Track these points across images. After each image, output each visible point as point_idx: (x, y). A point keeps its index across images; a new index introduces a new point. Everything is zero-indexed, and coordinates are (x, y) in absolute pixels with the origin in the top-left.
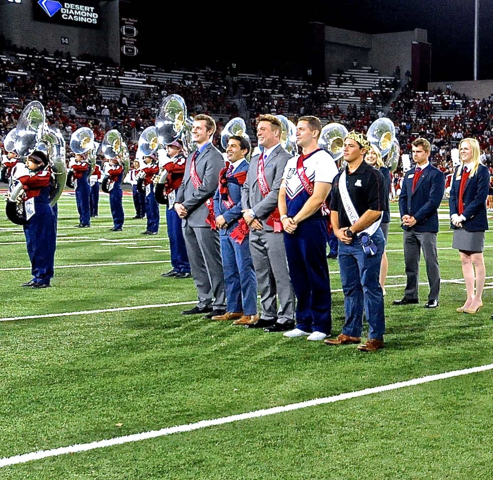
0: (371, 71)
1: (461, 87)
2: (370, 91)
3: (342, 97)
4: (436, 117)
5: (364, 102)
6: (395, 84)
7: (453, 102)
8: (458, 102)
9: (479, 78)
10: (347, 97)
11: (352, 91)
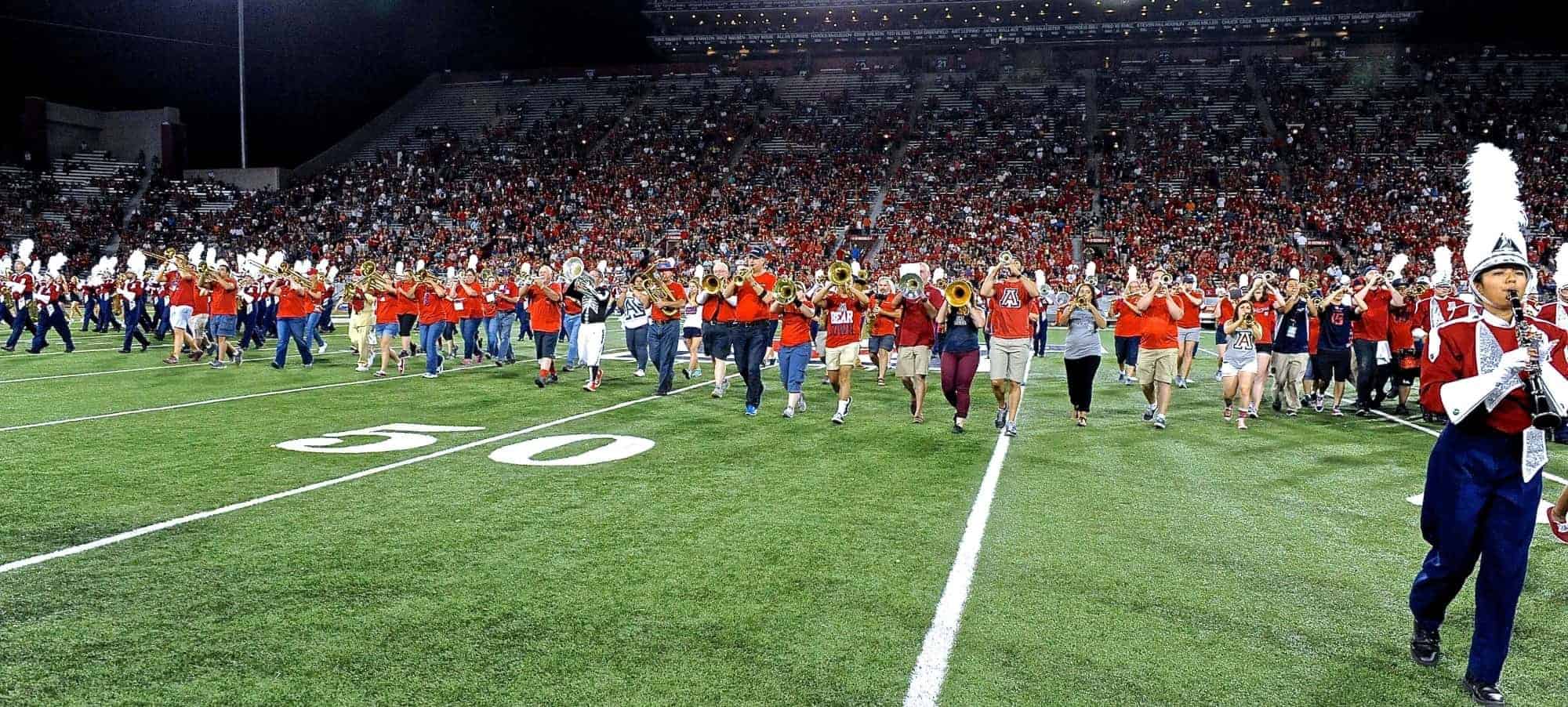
0: (108, 156)
1: (227, 175)
2: (111, 180)
3: (75, 187)
4: (204, 209)
5: (104, 193)
6: (141, 173)
7: (221, 193)
8: (226, 193)
9: (249, 165)
10: (82, 187)
11: (87, 180)
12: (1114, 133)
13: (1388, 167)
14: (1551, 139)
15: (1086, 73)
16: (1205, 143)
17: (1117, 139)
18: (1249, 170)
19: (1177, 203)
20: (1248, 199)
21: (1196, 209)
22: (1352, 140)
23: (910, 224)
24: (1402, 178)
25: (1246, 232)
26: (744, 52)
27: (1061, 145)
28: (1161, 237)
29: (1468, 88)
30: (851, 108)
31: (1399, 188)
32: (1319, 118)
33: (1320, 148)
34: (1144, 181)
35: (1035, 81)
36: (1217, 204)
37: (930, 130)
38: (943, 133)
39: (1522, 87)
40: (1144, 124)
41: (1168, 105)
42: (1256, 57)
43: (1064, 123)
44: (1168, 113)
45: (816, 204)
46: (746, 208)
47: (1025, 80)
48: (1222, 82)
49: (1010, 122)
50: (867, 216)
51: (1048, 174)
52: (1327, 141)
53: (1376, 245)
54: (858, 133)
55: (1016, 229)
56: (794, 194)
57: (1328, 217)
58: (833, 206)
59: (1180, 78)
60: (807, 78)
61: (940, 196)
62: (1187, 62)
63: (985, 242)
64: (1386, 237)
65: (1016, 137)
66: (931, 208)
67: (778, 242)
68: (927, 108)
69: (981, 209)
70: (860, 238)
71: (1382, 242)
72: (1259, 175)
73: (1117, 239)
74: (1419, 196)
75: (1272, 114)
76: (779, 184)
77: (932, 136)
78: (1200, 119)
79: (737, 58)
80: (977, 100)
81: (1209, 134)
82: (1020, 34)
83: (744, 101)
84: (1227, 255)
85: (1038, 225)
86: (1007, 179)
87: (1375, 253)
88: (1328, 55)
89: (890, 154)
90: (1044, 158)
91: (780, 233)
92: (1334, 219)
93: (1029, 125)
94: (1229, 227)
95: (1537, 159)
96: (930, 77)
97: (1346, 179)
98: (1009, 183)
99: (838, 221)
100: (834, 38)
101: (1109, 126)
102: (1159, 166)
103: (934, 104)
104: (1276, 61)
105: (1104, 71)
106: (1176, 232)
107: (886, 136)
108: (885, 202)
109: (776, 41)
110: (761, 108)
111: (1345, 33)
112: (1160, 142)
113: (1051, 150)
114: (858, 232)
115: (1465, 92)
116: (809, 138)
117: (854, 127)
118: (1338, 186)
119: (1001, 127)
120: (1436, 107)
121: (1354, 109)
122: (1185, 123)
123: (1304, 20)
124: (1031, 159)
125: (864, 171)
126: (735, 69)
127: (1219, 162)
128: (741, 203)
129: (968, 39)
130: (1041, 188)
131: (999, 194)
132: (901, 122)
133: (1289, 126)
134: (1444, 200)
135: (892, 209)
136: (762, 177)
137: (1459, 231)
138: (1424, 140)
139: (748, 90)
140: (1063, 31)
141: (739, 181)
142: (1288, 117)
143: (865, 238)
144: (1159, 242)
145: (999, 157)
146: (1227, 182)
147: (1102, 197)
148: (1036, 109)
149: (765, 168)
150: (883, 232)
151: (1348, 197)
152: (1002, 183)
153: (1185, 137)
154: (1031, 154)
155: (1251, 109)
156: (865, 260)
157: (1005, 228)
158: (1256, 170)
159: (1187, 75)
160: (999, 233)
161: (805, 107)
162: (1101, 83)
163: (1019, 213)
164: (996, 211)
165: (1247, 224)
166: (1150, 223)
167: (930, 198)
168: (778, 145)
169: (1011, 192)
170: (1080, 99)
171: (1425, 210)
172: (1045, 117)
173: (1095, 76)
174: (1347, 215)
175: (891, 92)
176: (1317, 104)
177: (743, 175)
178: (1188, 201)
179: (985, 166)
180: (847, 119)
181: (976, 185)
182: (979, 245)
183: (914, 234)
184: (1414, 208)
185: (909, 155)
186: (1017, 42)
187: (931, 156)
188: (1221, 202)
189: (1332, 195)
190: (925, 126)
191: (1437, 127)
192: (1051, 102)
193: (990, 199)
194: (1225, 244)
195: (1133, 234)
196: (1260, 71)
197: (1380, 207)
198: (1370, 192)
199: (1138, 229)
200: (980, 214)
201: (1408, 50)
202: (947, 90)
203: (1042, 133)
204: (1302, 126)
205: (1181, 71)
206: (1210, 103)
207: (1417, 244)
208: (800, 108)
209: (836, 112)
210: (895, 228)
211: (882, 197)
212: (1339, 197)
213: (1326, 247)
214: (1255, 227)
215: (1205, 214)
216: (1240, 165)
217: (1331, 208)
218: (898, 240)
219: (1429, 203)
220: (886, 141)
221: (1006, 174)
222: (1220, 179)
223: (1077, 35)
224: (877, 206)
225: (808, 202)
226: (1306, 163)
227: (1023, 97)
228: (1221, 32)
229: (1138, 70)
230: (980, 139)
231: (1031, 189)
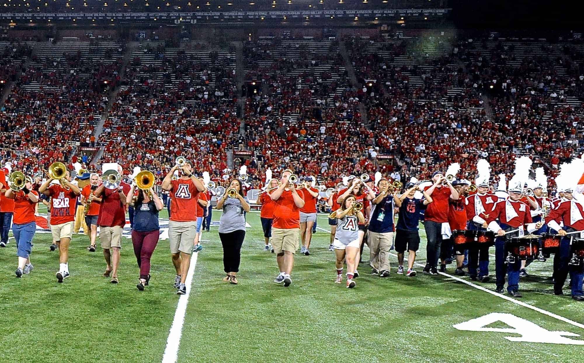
12: (254, 84)
13: (430, 109)
14: (533, 92)
15: (237, 44)
16: (313, 91)
17: (257, 87)
18: (341, 109)
19: (294, 130)
20: (340, 128)
21: (307, 134)
22: (407, 90)
23: (121, 140)
24: (439, 116)
25: (339, 149)
26: (12, 25)
27: (219, 91)
28: (284, 152)
29: (481, 59)
30: (82, 63)
31: (436, 122)
32: (386, 76)
33: (387, 95)
34: (273, 115)
35: (203, 47)
36: (320, 131)
37: (134, 79)
38: (143, 80)
39: (514, 59)
40: (274, 78)
41: (289, 66)
42: (345, 36)
43: (222, 76)
44: (289, 71)
45: (59, 126)
46: (13, 128)
47: (196, 47)
48: (324, 52)
49: (187, 75)
50: (92, 134)
51: (211, 109)
52: (391, 91)
53: (422, 159)
54: (86, 81)
55: (190, 145)
56: (44, 119)
57: (391, 141)
58: (70, 127)
59: (297, 48)
60: (54, 42)
61: (141, 122)
62: (301, 38)
63: (170, 153)
64: (428, 154)
65: (191, 84)
66: (135, 130)
67: (34, 151)
68: (132, 65)
69: (167, 131)
70: (88, 149)
71: (425, 157)
72: (347, 112)
73: (255, 152)
74: (450, 128)
75: (356, 74)
76: (34, 112)
77: (136, 83)
78: (309, 75)
79: (8, 28)
80: (165, 60)
81: (316, 85)
82: (194, 17)
83: (12, 57)
84: (326, 164)
85: (204, 142)
86: (185, 112)
87: (421, 164)
88: (392, 36)
89: (108, 95)
90: (208, 99)
91: (34, 145)
92: (396, 142)
93: (199, 77)
94: (328, 145)
95: (524, 106)
96: (134, 44)
97: (403, 116)
98: (186, 115)
99: (74, 137)
100: (71, 17)
101: (250, 79)
102: (283, 106)
103: (137, 62)
104: (358, 39)
105: (248, 43)
106: (293, 148)
107: (106, 82)
108: (104, 126)
109: (33, 18)
110: (23, 62)
111: (403, 22)
112: (284, 90)
113: (214, 94)
114: (87, 145)
115: (478, 61)
116: (55, 83)
117: (85, 76)
118: (398, 120)
119: (181, 78)
120: (460, 71)
121: (408, 71)
122: (300, 78)
123: (377, 12)
124: (200, 99)
125: (91, 104)
126: (6, 36)
127: (321, 103)
128: (9, 124)
129: (160, 19)
130: (207, 118)
131: (179, 121)
132: (115, 73)
133: (367, 81)
134: (465, 130)
135: (109, 130)
136: (24, 107)
137: (474, 150)
138: (453, 91)
139: (15, 50)
140: (221, 16)
141: (8, 110)
142: (365, 75)
143: (91, 149)
144: (283, 155)
145: (179, 97)
146: (327, 116)
147: (246, 125)
148: (203, 67)
149: (26, 102)
150: (103, 145)
151: (404, 128)
152: (181, 115)
153: (299, 87)
154: (200, 96)
155: (343, 69)
156: (91, 164)
157: (183, 144)
158: (345, 109)
159: (302, 47)
160: (179, 147)
161: (53, 62)
162: (246, 51)
163: (193, 135)
164: (177, 132)
165: (340, 144)
166: (277, 142)
167: (134, 124)
168: (34, 87)
169: (187, 120)
170: (232, 61)
171: (453, 137)
172: (209, 72)
173: (242, 46)
174: (403, 139)
175: (109, 54)
176: (385, 67)
177: (12, 106)
178: (301, 129)
179: (170, 104)
180: (80, 70)
181: (164, 116)
182: (166, 155)
183: (124, 147)
184: (446, 136)
185: (120, 94)
186: (192, 22)
187: (135, 96)
188: (323, 130)
189: (394, 126)
190: (131, 76)
191: (461, 83)
192: (213, 62)
193: (174, 125)
194: (325, 157)
195: (266, 149)
196: (349, 45)
197: (425, 134)
198: (419, 124)
199: (269, 146)
200: (167, 135)
201: (442, 33)
202: (145, 53)
203: (207, 82)
204: (375, 81)
205: (298, 44)
206: (316, 65)
207: (448, 158)
208: (49, 63)
209: (72, 66)
210: (111, 143)
211: (102, 122)
212: (398, 127)
213: (390, 159)
214: (345, 146)
215: (312, 137)
216: (335, 106)
217: (393, 134)
218: (112, 151)
219: (455, 132)
220: (106, 85)
221: (184, 108)
222: (322, 115)
223: (230, 19)
224: (99, 129)
225: (54, 125)
226: (377, 105)
227: (196, 59)
228: (323, 18)
229: (269, 42)
230: (167, 86)
231: (200, 118)
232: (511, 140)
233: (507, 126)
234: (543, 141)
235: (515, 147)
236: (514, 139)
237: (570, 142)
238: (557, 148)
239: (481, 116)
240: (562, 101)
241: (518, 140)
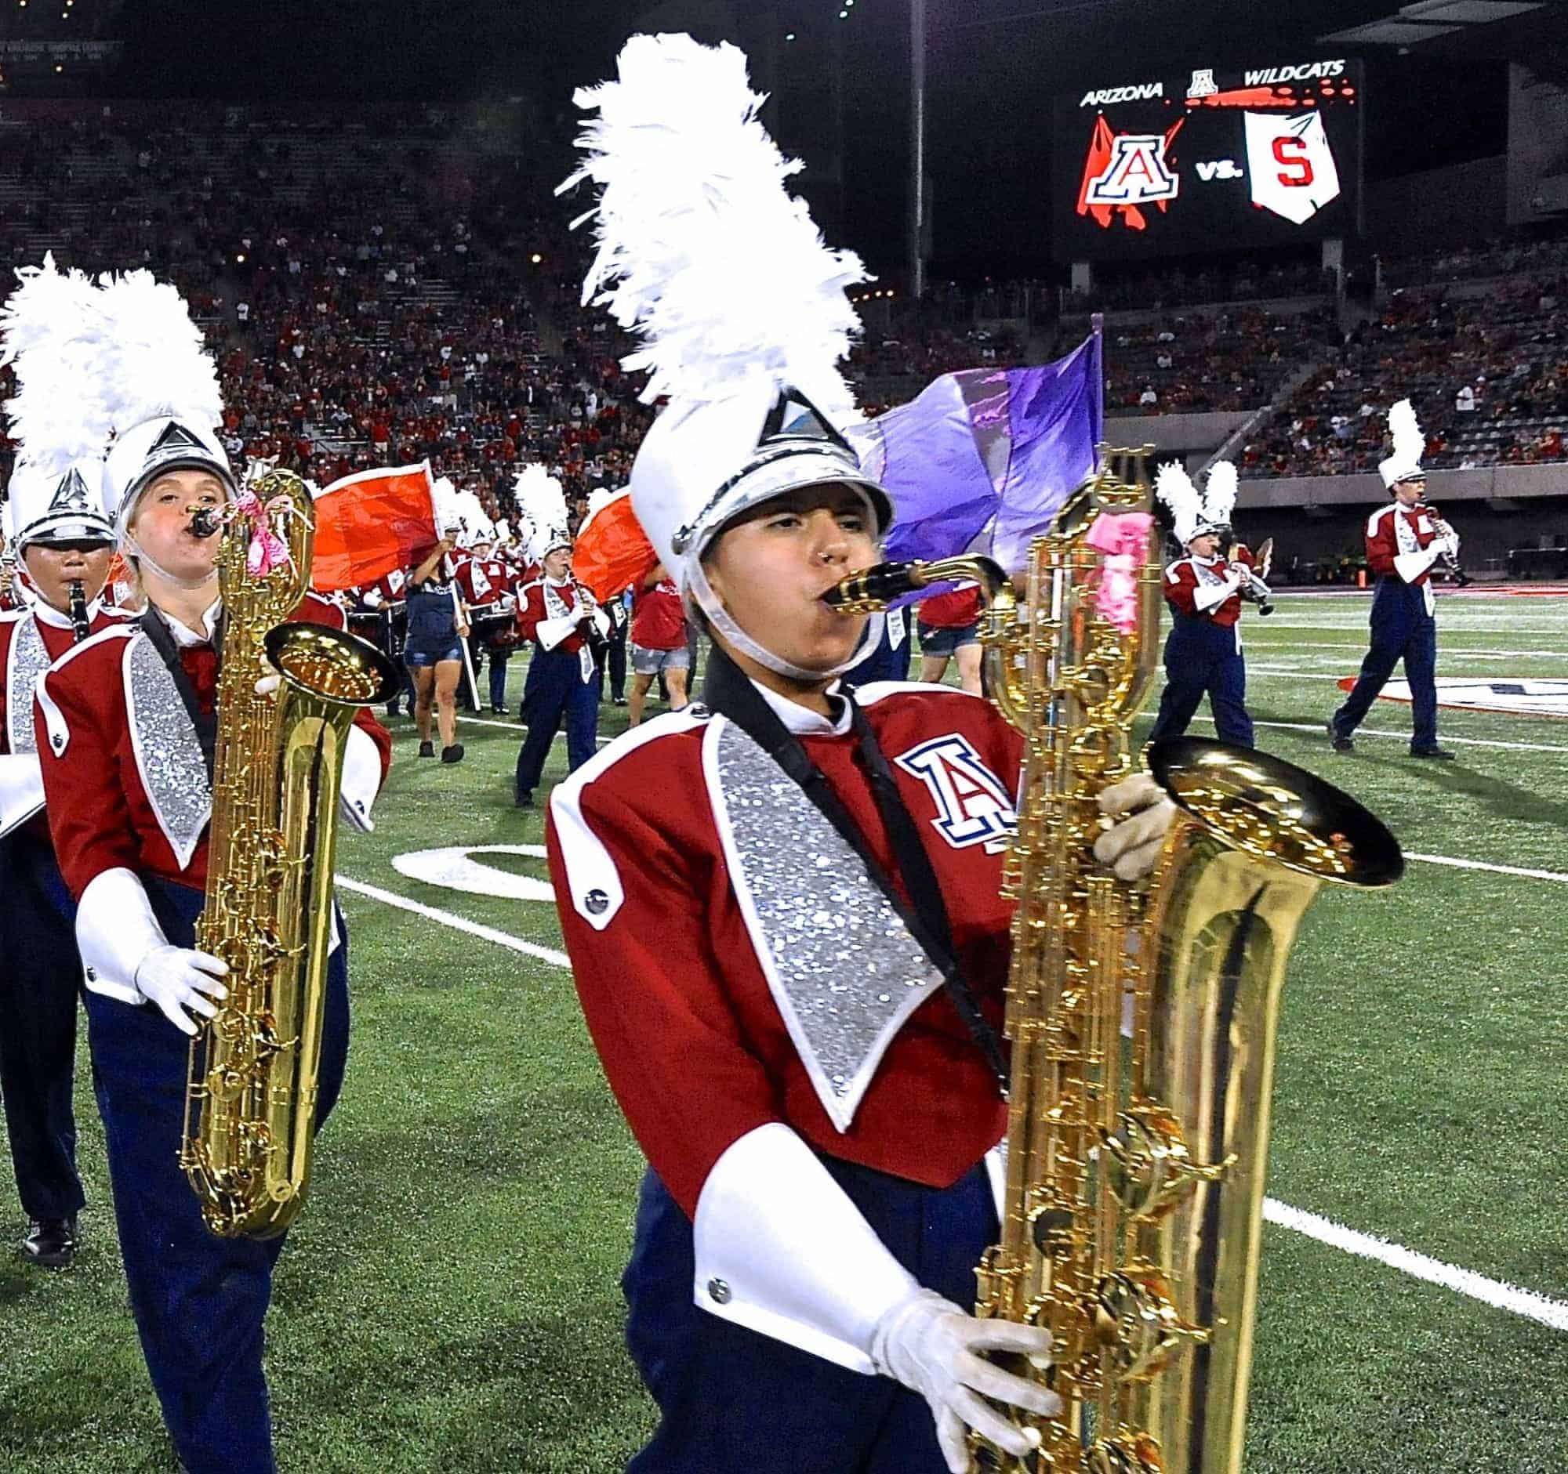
14: (342, 271)
29: (208, 182)
39: (290, 179)
95: (322, 307)
115: (202, 189)
120: (157, 216)
201: (107, 110)
232: (296, 402)
233: (284, 364)
234: (374, 402)
235: (309, 422)
236: (305, 401)
237: (438, 400)
238: (410, 420)
239: (219, 340)
240: (413, 291)
241: (314, 401)
